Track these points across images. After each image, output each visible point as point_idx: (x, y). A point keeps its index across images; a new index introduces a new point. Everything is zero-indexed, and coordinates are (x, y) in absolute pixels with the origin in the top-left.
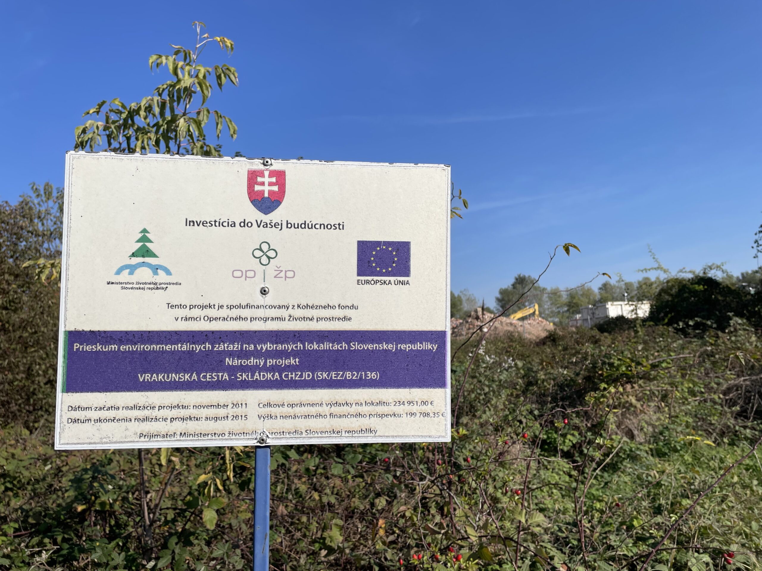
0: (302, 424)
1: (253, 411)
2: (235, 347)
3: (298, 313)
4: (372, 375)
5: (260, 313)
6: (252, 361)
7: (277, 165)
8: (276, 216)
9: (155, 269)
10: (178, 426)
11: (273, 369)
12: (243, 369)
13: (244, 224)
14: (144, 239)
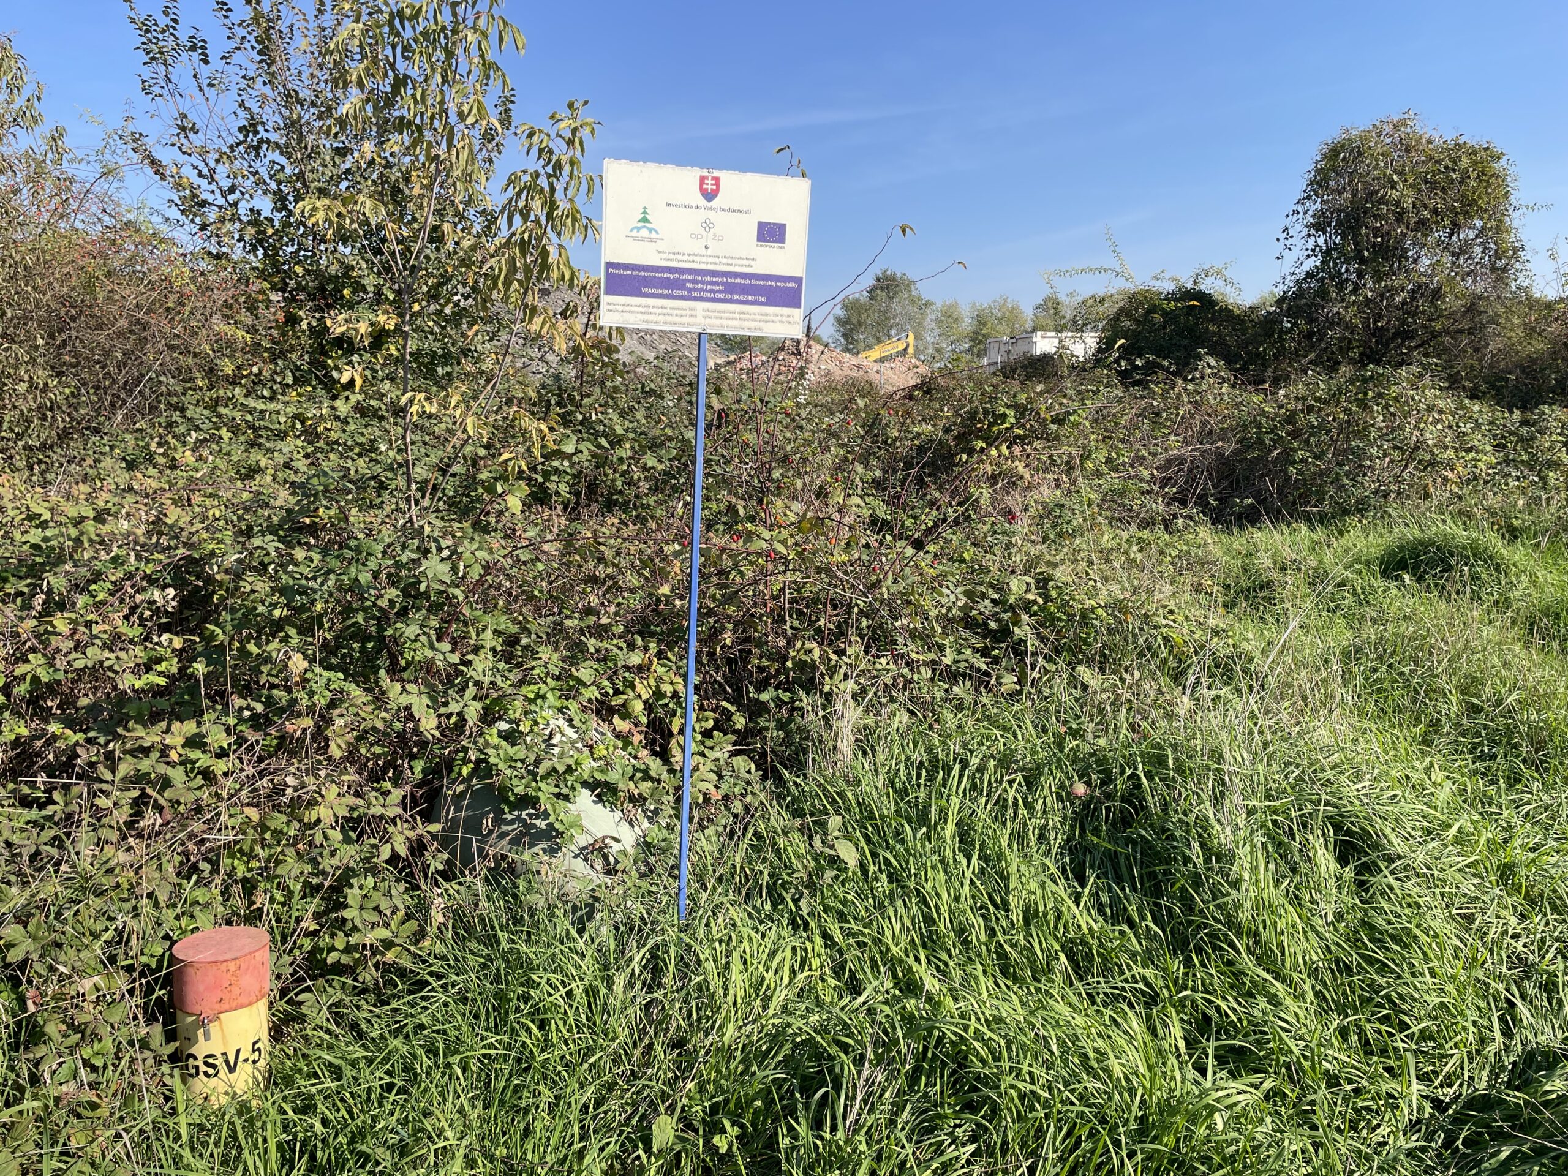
0: (725, 322)
1: (700, 314)
2: (691, 277)
3: (724, 261)
4: (762, 299)
5: (704, 259)
6: (700, 286)
7: (716, 173)
8: (714, 203)
9: (650, 230)
10: (661, 318)
11: (711, 291)
12: (695, 290)
13: (697, 207)
14: (645, 213)
